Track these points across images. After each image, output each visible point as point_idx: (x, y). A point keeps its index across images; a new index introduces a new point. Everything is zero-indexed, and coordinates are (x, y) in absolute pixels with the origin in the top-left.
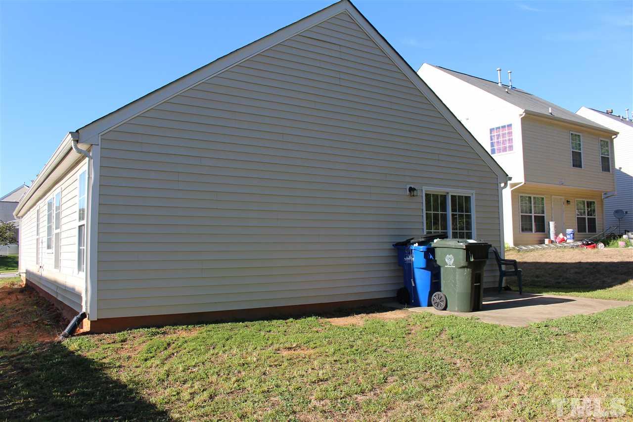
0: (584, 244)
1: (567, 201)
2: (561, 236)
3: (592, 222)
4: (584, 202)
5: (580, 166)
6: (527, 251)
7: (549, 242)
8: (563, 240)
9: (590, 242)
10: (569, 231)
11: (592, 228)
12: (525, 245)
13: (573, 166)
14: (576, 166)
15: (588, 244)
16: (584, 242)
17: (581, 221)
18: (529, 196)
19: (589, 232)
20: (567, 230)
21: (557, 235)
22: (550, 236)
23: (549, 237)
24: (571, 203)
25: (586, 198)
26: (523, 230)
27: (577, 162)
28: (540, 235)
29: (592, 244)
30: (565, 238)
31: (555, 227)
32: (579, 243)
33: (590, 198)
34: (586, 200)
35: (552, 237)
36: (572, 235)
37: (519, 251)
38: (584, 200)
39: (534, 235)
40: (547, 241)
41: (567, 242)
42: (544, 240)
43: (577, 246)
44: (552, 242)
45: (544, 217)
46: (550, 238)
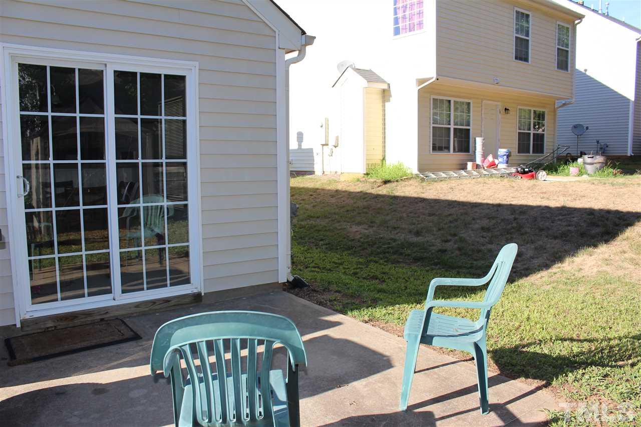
0: (518, 172)
1: (506, 109)
2: (490, 158)
3: (539, 139)
4: (530, 111)
5: (526, 59)
6: (434, 181)
7: (473, 167)
8: (493, 165)
9: (526, 170)
10: (502, 151)
11: (539, 148)
12: (434, 171)
13: (516, 58)
14: (521, 59)
15: (524, 173)
16: (519, 169)
17: (523, 139)
18: (449, 99)
19: (534, 152)
20: (500, 150)
21: (484, 156)
22: (475, 158)
23: (473, 159)
24: (511, 113)
25: (534, 106)
26: (434, 149)
27: (522, 54)
28: (461, 156)
29: (530, 171)
30: (496, 162)
31: (484, 145)
32: (513, 170)
33: (538, 107)
34: (533, 109)
35: (479, 160)
36: (505, 157)
37: (423, 180)
38: (530, 108)
39: (452, 156)
40: (470, 165)
41: (499, 167)
42: (467, 164)
43: (510, 174)
44: (478, 167)
45: (469, 130)
46: (475, 161)
